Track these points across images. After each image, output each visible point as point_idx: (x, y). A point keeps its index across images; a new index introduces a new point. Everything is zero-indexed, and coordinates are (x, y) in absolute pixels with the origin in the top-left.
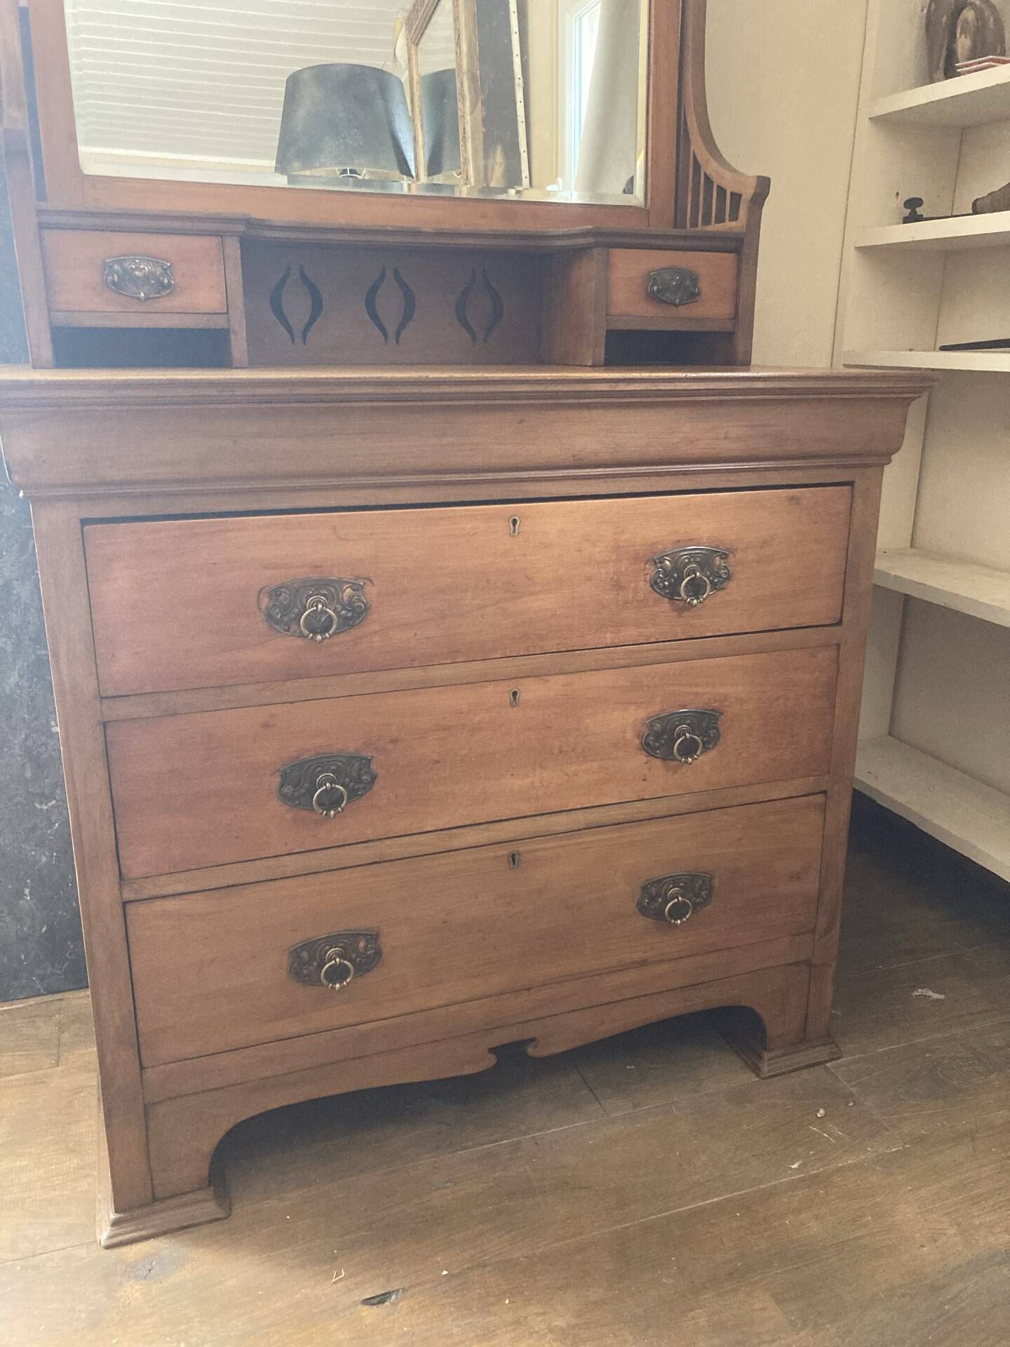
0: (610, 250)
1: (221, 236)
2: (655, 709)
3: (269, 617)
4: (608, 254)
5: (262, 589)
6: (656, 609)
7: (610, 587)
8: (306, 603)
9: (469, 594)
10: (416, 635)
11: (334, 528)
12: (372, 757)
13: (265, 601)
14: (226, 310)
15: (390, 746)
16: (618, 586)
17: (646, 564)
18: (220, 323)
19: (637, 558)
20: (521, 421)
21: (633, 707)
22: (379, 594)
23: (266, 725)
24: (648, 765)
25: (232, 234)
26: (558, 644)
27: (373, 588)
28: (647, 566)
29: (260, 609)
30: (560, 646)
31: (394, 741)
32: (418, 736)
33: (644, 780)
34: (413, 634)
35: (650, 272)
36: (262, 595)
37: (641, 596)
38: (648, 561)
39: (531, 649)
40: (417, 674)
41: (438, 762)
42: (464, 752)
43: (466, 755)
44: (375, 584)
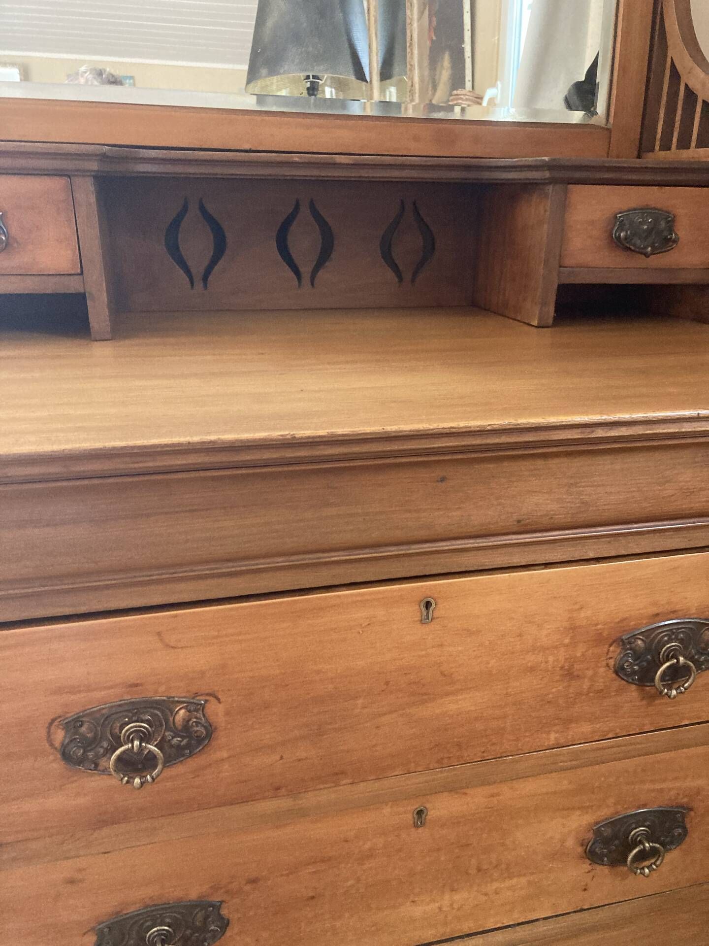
0: (571, 186)
1: (69, 177)
2: (605, 813)
3: (66, 756)
4: (566, 192)
5: (53, 720)
6: (619, 699)
7: (558, 678)
8: (121, 733)
9: (360, 702)
10: (282, 758)
11: (159, 634)
12: (222, 902)
13: (59, 736)
14: (79, 271)
15: (247, 888)
16: (569, 674)
17: (610, 646)
18: (73, 286)
19: (599, 639)
20: (443, 479)
21: (578, 813)
22: (227, 713)
23: (72, 882)
24: (591, 874)
25: (83, 173)
26: (483, 752)
27: (221, 705)
28: (611, 648)
29: (52, 745)
30: (485, 754)
31: (253, 881)
32: (284, 873)
33: (585, 890)
34: (278, 757)
35: (616, 215)
36: (53, 728)
37: (599, 685)
38: (614, 641)
39: (446, 761)
40: (284, 803)
41: (313, 898)
42: (350, 883)
43: (353, 886)
44: (221, 700)
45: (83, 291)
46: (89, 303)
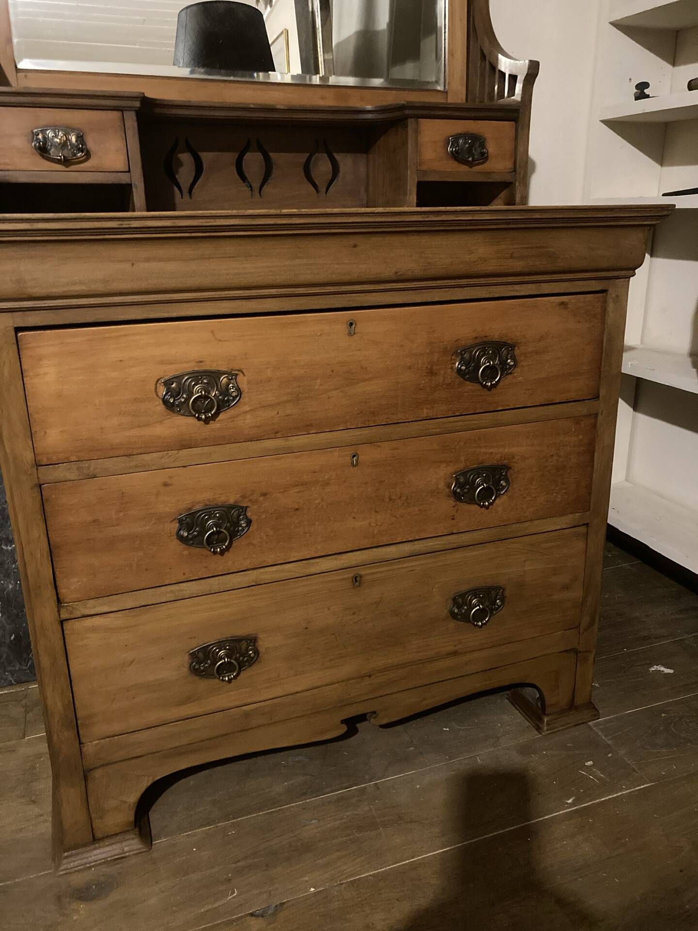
0: (419, 119)
1: (122, 111)
2: (461, 466)
3: (165, 402)
4: (417, 123)
5: (158, 380)
6: (460, 390)
7: (425, 374)
8: (193, 390)
9: (318, 381)
10: (278, 413)
11: (212, 332)
12: (247, 507)
13: (162, 391)
14: (127, 170)
15: (262, 498)
16: (431, 373)
17: (452, 355)
18: (124, 179)
19: (445, 351)
20: (355, 246)
21: (444, 465)
22: (249, 382)
23: (166, 485)
24: (456, 507)
25: (130, 109)
26: (387, 418)
27: (246, 377)
28: (453, 357)
29: (157, 395)
30: (388, 420)
31: (264, 495)
32: (282, 490)
33: (453, 519)
34: (276, 412)
35: (449, 137)
36: (158, 385)
37: (448, 381)
38: (453, 354)
39: (367, 422)
40: (279, 443)
41: (297, 509)
42: (317, 502)
43: (319, 504)
44: (245, 374)
45: (130, 183)
46: (134, 189)
